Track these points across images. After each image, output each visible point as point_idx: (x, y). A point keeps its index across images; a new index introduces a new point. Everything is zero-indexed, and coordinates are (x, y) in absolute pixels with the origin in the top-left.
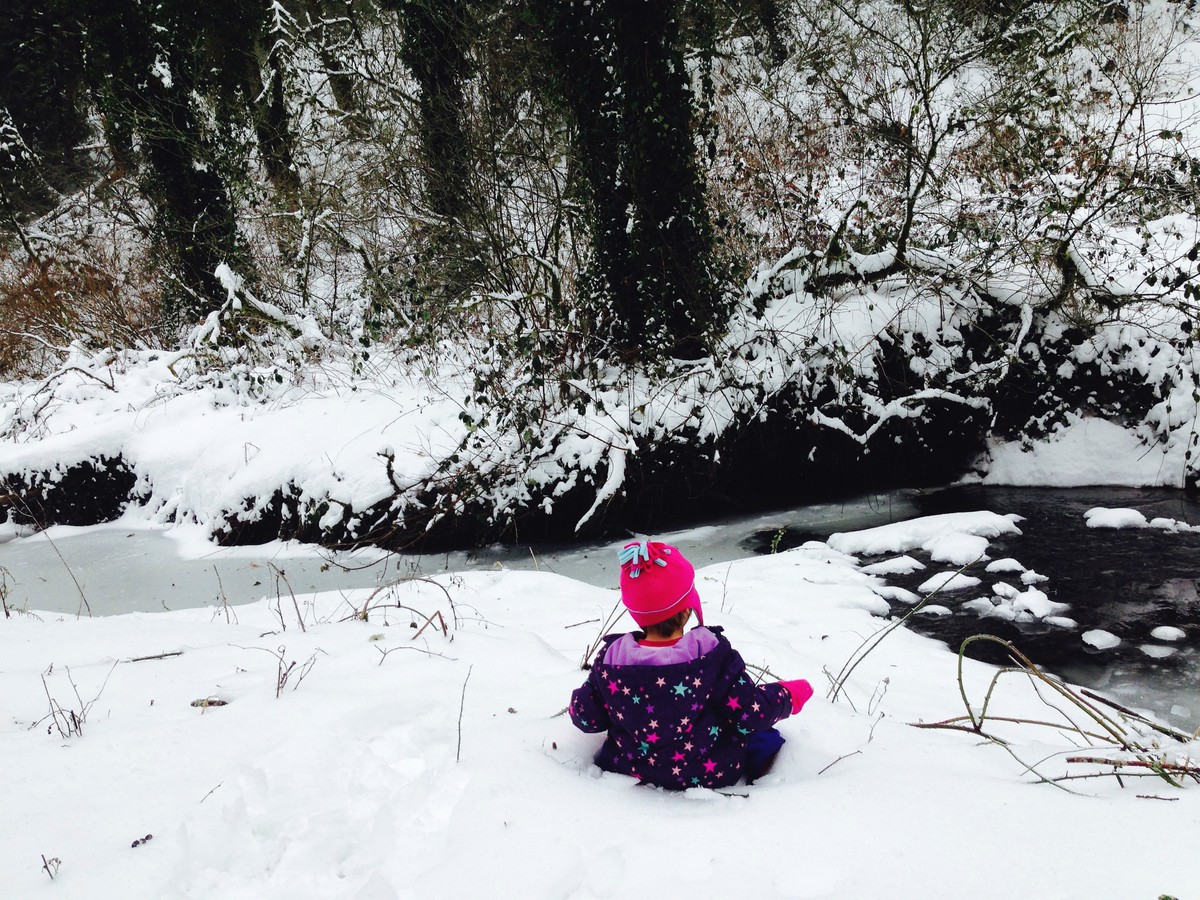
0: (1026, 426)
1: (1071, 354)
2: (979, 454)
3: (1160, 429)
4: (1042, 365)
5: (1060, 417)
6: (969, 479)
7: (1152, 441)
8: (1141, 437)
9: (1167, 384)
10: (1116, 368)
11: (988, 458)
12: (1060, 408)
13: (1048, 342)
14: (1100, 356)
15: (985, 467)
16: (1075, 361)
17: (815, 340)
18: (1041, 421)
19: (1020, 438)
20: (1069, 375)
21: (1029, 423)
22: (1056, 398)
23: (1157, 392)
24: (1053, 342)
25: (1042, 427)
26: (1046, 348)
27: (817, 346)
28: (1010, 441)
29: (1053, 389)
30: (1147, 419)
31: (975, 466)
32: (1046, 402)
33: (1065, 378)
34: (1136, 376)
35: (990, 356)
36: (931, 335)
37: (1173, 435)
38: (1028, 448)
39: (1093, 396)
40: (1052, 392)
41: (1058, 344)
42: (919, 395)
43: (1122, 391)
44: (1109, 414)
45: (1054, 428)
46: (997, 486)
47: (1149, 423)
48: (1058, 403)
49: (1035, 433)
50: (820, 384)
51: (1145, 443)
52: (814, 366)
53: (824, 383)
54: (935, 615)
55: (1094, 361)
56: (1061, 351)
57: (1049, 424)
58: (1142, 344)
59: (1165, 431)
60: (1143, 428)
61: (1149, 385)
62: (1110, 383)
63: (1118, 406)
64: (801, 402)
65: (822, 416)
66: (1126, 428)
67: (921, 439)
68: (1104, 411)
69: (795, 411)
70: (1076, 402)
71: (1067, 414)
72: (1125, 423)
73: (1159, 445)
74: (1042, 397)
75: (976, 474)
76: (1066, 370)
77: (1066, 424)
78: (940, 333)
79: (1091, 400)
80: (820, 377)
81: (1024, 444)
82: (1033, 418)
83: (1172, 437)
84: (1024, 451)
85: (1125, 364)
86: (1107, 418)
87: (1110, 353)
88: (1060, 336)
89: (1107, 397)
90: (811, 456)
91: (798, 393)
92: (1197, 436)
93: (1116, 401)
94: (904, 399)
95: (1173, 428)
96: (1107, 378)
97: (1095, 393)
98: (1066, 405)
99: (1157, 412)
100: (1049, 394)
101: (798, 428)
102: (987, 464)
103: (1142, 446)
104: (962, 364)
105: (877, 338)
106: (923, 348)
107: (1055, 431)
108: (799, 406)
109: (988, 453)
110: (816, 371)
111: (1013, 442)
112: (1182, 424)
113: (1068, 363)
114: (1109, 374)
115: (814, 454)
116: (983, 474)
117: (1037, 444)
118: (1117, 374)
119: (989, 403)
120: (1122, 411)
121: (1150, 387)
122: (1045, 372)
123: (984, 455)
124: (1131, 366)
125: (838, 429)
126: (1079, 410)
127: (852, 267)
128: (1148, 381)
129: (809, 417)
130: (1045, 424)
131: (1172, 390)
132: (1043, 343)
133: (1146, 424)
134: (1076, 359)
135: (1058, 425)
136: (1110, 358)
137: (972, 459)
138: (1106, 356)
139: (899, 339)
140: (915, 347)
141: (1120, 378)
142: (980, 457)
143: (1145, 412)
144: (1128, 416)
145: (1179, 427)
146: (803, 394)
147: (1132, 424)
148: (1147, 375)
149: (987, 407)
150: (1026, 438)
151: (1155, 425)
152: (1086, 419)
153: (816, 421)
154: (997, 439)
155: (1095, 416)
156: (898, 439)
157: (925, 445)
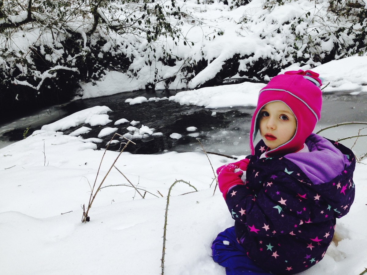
0: (92, 77)
1: (101, 50)
2: (77, 89)
3: (134, 72)
4: (93, 55)
5: (102, 72)
6: (77, 98)
7: (132, 76)
8: (128, 75)
9: (133, 57)
10: (117, 53)
11: (81, 90)
12: (101, 69)
13: (92, 46)
14: (110, 49)
15: (81, 93)
16: (103, 52)
17: (6, 49)
18: (97, 74)
19: (91, 81)
20: (102, 57)
21: (93, 75)
22: (100, 66)
23: (130, 60)
24: (94, 45)
25: (97, 76)
26: (92, 48)
27: (7, 52)
28: (87, 83)
29: (98, 62)
30: (129, 69)
31: (77, 93)
32: (97, 67)
33: (101, 58)
34: (123, 55)
35: (74, 52)
36: (51, 46)
37: (138, 73)
38: (94, 84)
39: (111, 63)
40: (98, 63)
41: (96, 46)
42: (53, 69)
43: (120, 61)
44: (117, 69)
45: (101, 76)
46: (87, 99)
47: (130, 70)
48: (100, 67)
49: (96, 78)
50: (13, 68)
51: (130, 77)
52: (8, 61)
53: (14, 68)
54: (113, 144)
55: (109, 51)
56: (97, 49)
57: (99, 75)
58: (122, 44)
59: (136, 72)
60: (129, 73)
61: (127, 58)
62: (116, 58)
63: (119, 66)
64: (6, 77)
65: (18, 81)
66: (123, 73)
67: (57, 86)
68: (116, 68)
69: (4, 81)
70: (106, 66)
71: (104, 70)
72: (123, 71)
73: (135, 77)
74: (95, 66)
75: (78, 96)
76: (100, 55)
77: (105, 74)
78: (54, 44)
79: (111, 65)
80: (12, 65)
81: (93, 83)
82: (94, 73)
83: (138, 74)
84: (93, 85)
85: (119, 52)
86: (117, 70)
87: (113, 48)
88: (96, 44)
89: (115, 64)
90: (16, 98)
91: (4, 73)
92: (157, 70)
93: (119, 64)
94: (48, 71)
95: (138, 71)
96: (114, 57)
97: (111, 62)
98: (103, 68)
99: (132, 66)
100: (97, 64)
101: (8, 88)
102: (82, 92)
103: (129, 78)
104: (65, 56)
105: (30, 48)
106: (48, 51)
107: (102, 77)
108: (6, 78)
109: (81, 88)
110: (9, 63)
111: (89, 83)
112: (140, 69)
113: (100, 53)
114: (115, 55)
115: (18, 97)
116: (81, 96)
117: (97, 82)
118: (117, 55)
119: (78, 70)
120: (121, 68)
121: (128, 59)
122: (94, 57)
123: (80, 89)
124: (121, 52)
125: (26, 85)
126: (107, 69)
127: (10, 21)
128: (127, 56)
129: (12, 82)
130: (98, 75)
131: (134, 59)
132: (91, 46)
133: (129, 71)
134: (103, 51)
135: (102, 75)
136: (114, 50)
137: (75, 91)
138: (112, 49)
139: (39, 48)
140: (45, 50)
141: (118, 56)
142: (78, 90)
143: (128, 67)
144: (123, 69)
145: (139, 71)
146: (6, 73)
147: (125, 72)
148: (126, 55)
149: (78, 71)
150: (93, 80)
151: (132, 71)
152: (111, 71)
153: (16, 83)
154: (82, 82)
155: (113, 70)
156: (49, 87)
157: (59, 88)
